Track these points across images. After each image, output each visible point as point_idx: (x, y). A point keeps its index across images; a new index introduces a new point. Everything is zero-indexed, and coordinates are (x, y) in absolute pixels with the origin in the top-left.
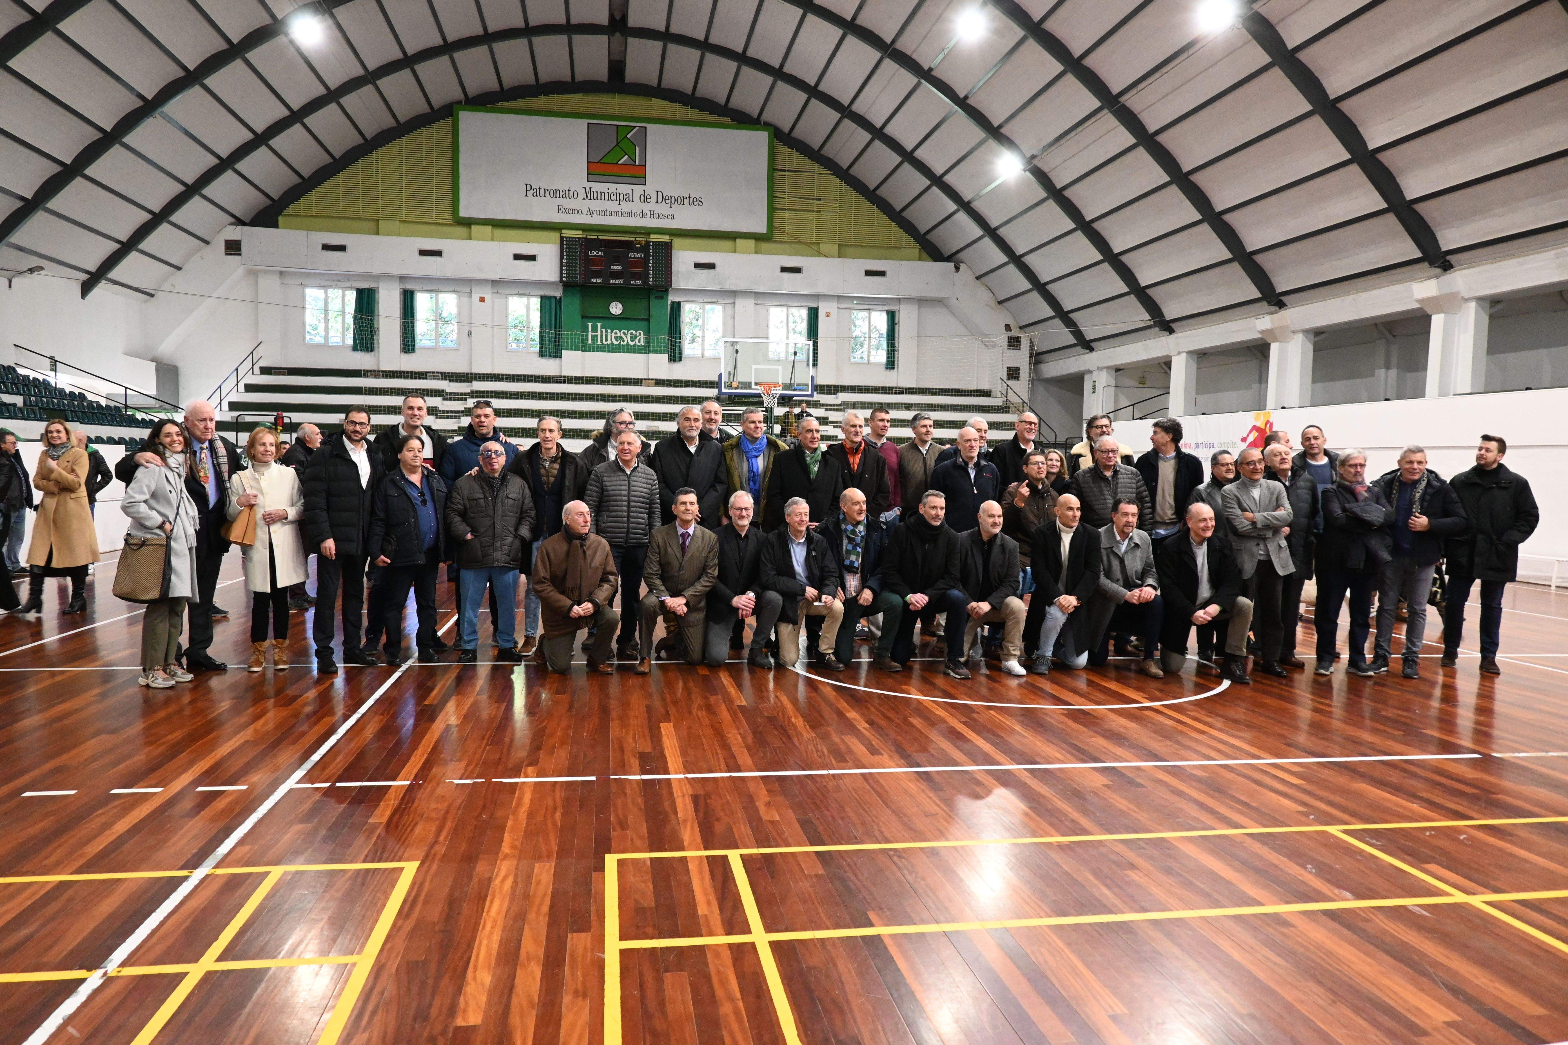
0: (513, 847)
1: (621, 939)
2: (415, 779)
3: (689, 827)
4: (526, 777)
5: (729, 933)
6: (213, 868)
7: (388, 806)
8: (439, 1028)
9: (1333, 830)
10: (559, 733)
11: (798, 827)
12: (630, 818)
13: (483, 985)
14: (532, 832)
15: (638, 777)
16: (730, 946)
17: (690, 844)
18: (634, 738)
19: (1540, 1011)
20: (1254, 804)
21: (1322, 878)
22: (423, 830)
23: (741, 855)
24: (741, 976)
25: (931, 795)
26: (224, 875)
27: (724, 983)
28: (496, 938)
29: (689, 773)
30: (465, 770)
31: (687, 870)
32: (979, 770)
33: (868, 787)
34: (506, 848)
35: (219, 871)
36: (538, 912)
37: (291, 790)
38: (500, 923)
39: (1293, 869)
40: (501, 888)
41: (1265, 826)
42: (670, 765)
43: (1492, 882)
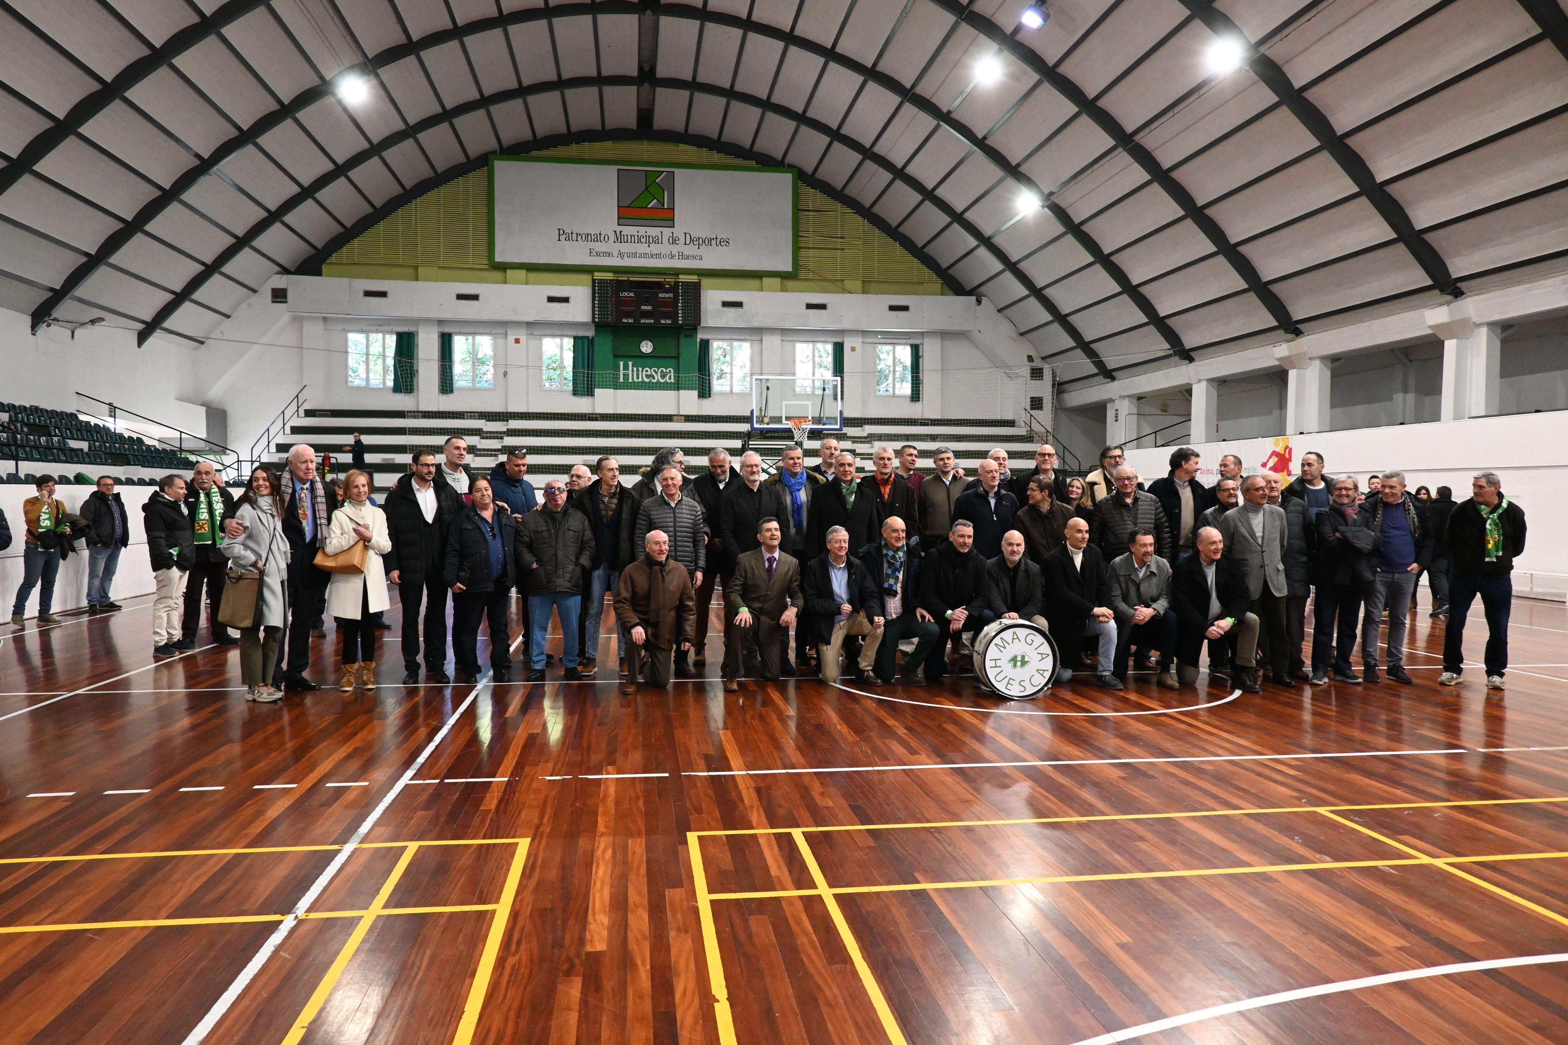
0: (607, 827)
1: (709, 893)
2: (512, 775)
3: (755, 813)
4: (608, 774)
5: (798, 888)
6: (360, 843)
7: (493, 797)
8: (572, 953)
9: (1322, 810)
10: (630, 739)
11: (849, 810)
12: (704, 805)
13: (602, 924)
14: (622, 816)
15: (706, 774)
16: (801, 898)
17: (758, 824)
18: (698, 743)
19: (1478, 939)
20: (1253, 791)
21: (1306, 846)
22: (529, 815)
23: (803, 833)
24: (811, 918)
25: (965, 786)
26: (369, 848)
27: (799, 923)
28: (606, 893)
29: (750, 770)
30: (554, 769)
31: (758, 844)
32: (1008, 766)
33: (909, 780)
34: (601, 828)
35: (365, 846)
36: (638, 875)
37: (407, 785)
38: (608, 881)
39: (1283, 840)
40: (603, 858)
41: (1261, 808)
42: (732, 763)
43: (1458, 849)
